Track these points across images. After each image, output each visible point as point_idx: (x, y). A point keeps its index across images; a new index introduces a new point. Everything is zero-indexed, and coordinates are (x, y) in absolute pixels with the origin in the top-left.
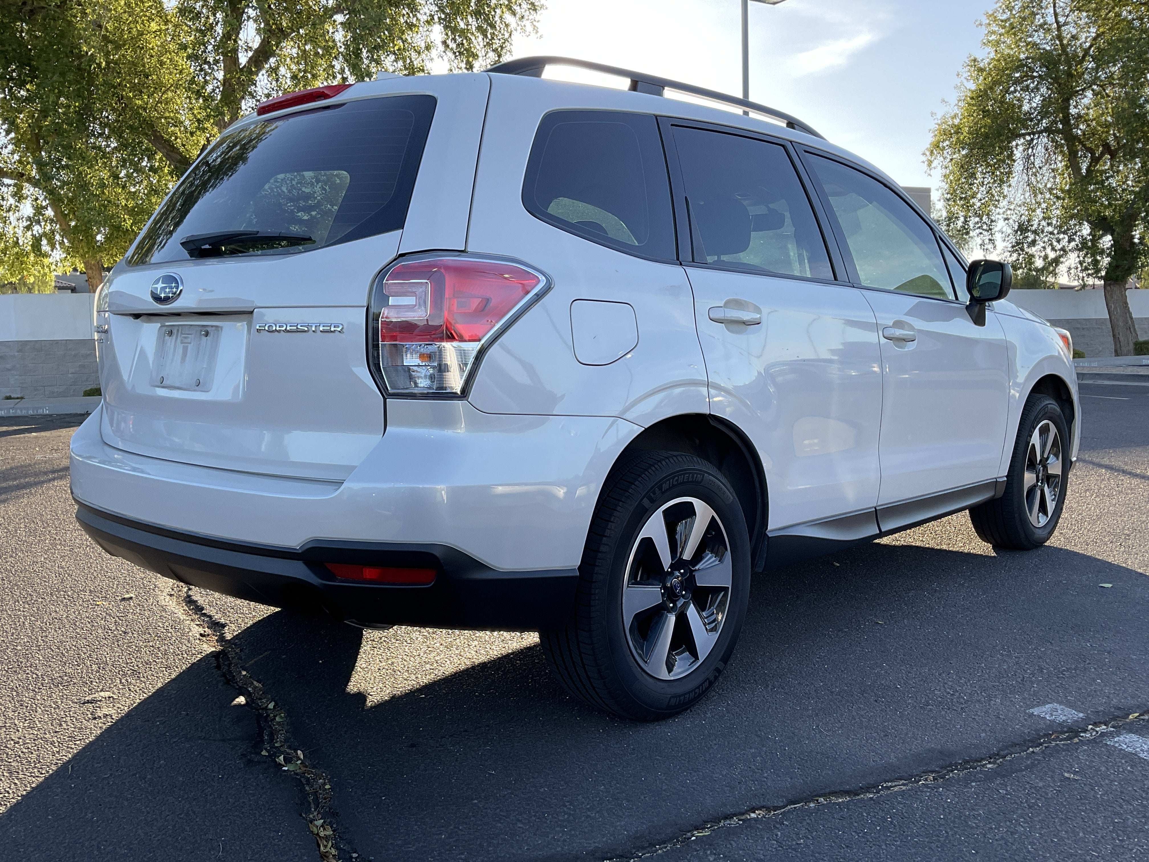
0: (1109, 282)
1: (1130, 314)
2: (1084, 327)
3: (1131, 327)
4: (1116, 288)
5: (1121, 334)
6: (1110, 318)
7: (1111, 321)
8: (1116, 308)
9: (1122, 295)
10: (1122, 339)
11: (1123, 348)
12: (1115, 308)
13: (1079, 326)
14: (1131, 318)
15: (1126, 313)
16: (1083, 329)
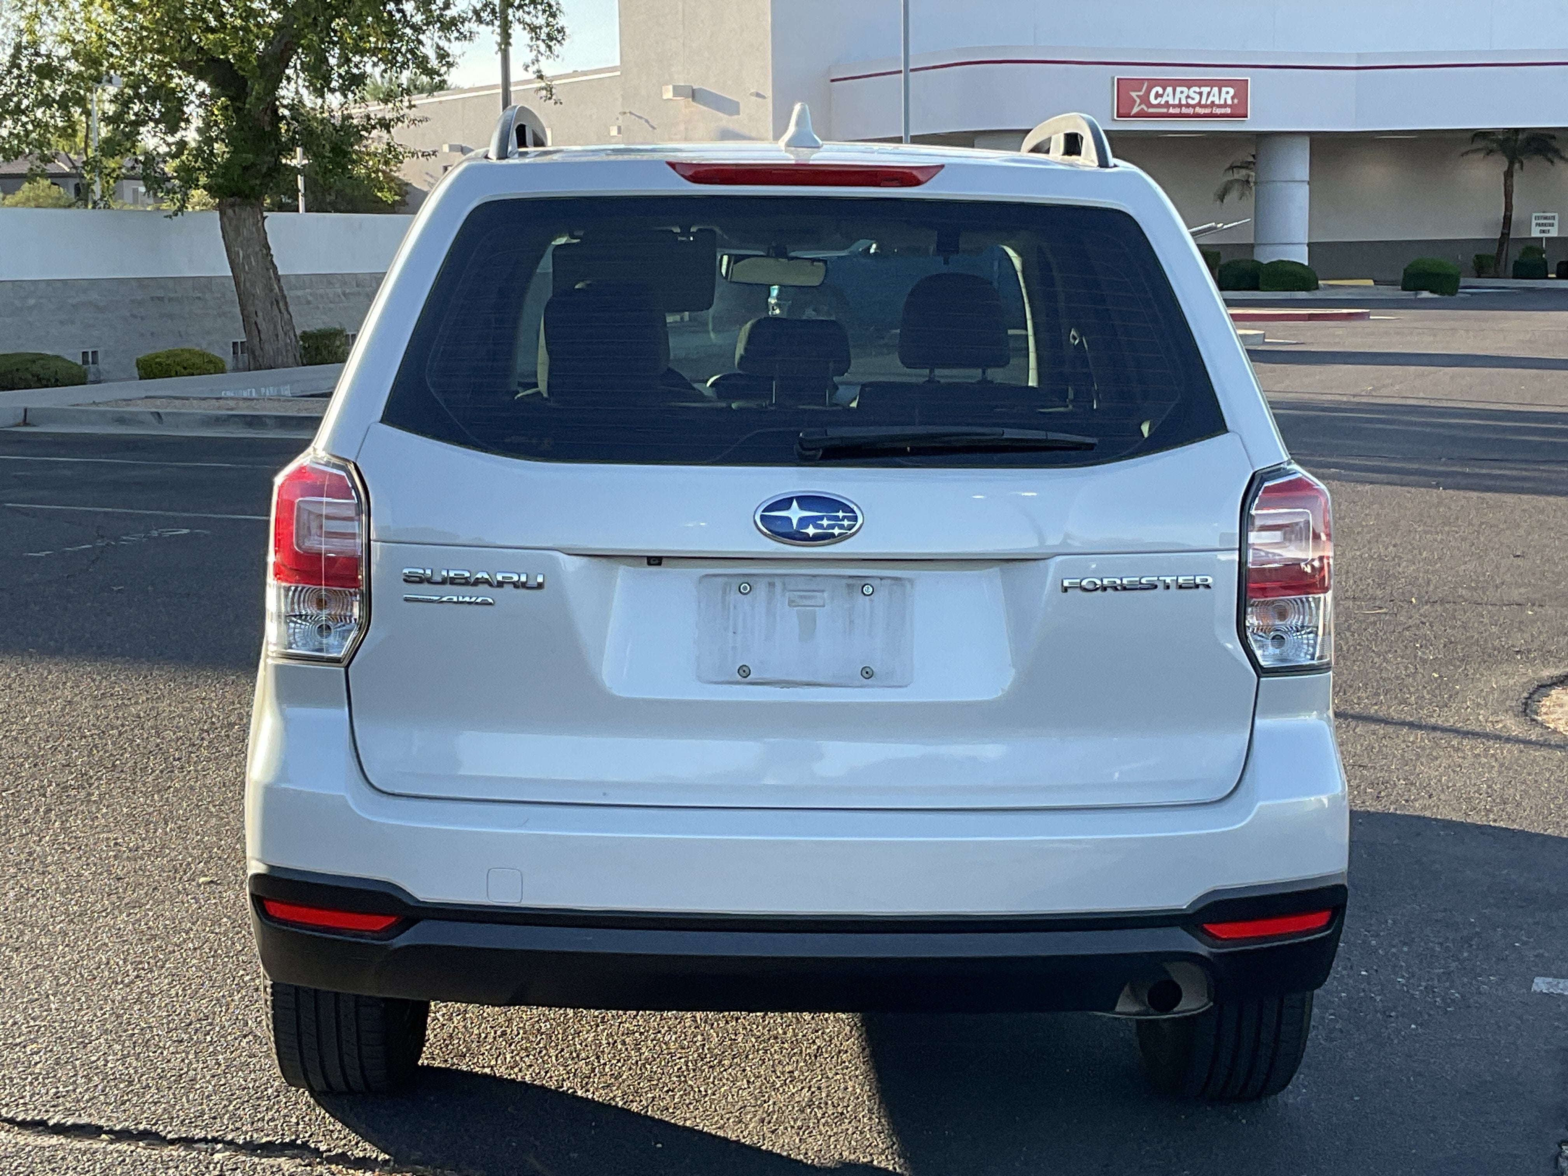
0: (232, 199)
1: (275, 268)
2: (172, 295)
3: (279, 299)
4: (246, 213)
5: (260, 314)
6: (235, 277)
7: (237, 284)
8: (249, 257)
9: (258, 230)
10: (263, 326)
11: (266, 346)
12: (247, 257)
13: (160, 293)
14: (278, 278)
15: (268, 270)
16: (170, 299)
